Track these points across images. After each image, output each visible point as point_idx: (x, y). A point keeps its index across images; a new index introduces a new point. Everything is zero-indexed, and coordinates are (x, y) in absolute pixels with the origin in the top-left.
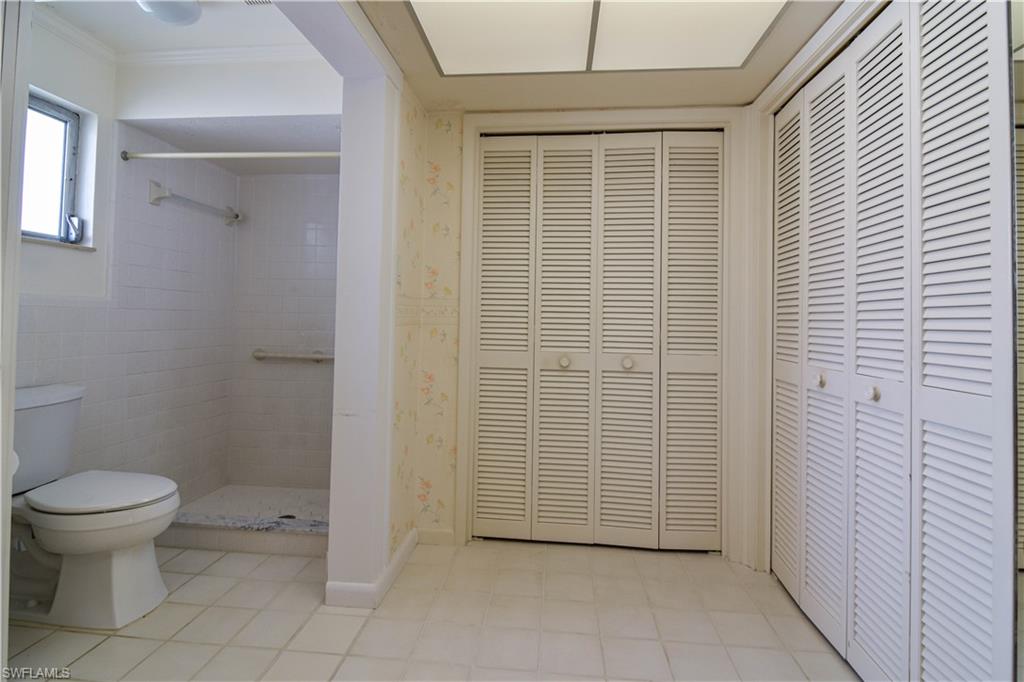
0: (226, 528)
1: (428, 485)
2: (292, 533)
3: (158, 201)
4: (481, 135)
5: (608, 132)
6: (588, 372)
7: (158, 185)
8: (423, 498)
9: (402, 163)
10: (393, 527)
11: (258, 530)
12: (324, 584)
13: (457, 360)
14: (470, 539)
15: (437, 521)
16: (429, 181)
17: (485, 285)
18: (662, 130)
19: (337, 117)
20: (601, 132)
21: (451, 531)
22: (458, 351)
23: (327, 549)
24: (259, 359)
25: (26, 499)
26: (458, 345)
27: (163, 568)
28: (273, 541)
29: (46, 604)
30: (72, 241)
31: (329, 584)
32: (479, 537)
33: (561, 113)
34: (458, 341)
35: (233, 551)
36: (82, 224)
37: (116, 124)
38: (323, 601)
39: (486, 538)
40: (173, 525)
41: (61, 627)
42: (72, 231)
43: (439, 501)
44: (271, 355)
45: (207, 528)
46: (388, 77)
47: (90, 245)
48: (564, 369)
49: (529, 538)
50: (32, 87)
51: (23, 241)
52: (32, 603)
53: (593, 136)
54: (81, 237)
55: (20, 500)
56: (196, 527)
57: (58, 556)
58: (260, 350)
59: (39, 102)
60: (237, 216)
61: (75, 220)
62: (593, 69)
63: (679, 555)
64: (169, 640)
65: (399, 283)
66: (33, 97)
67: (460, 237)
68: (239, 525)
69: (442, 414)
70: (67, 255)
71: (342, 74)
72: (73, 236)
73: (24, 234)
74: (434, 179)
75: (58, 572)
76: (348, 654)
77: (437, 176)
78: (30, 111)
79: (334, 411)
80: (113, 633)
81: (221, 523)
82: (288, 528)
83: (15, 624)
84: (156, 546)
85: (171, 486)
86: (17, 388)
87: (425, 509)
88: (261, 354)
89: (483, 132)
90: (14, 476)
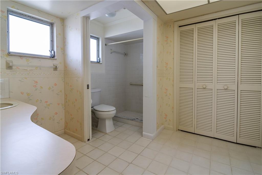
0: (124, 119)
1: (166, 115)
2: (137, 121)
3: (111, 53)
4: (179, 27)
5: (219, 19)
6: (212, 89)
7: (111, 50)
8: (165, 118)
9: (158, 38)
10: (157, 123)
11: (130, 120)
12: (142, 133)
13: (173, 85)
14: (177, 130)
15: (169, 124)
16: (165, 41)
17: (181, 66)
18: (238, 14)
19: (142, 30)
20: (217, 19)
21: (172, 127)
22: (173, 83)
23: (143, 125)
24: (131, 85)
25: (94, 108)
26: (173, 82)
27: (114, 124)
28: (133, 122)
29: (97, 127)
30: (98, 62)
31: (143, 133)
32: (180, 130)
33: (203, 16)
34: (173, 80)
35: (126, 123)
36: (100, 59)
37: (104, 39)
38: (142, 136)
39: (182, 131)
40: (115, 116)
41: (99, 131)
42: (98, 60)
43: (169, 120)
44: (133, 84)
45: (121, 118)
46: (153, 18)
47: (101, 63)
48: (204, 88)
49: (194, 133)
50: (91, 34)
51: (91, 63)
52: (95, 126)
53: (214, 20)
54: (100, 61)
55: (93, 108)
56: (119, 117)
57: (98, 118)
58: (131, 83)
59: (92, 37)
60: (126, 54)
61: (99, 58)
62: (210, 2)
63: (244, 146)
64: (115, 137)
65: (157, 67)
66: (91, 36)
67: (173, 54)
68: (127, 118)
69: (169, 98)
70: (98, 65)
71: (143, 20)
72: (98, 61)
73: (91, 61)
74: (167, 40)
75: (98, 121)
76: (146, 147)
77: (168, 39)
78: (91, 39)
79: (143, 96)
80: (106, 134)
81: (124, 117)
82: (136, 120)
83: (93, 129)
84: (113, 120)
85: (114, 108)
86: (91, 89)
87: (166, 121)
88: (131, 84)
89: (179, 26)
90: (92, 104)
